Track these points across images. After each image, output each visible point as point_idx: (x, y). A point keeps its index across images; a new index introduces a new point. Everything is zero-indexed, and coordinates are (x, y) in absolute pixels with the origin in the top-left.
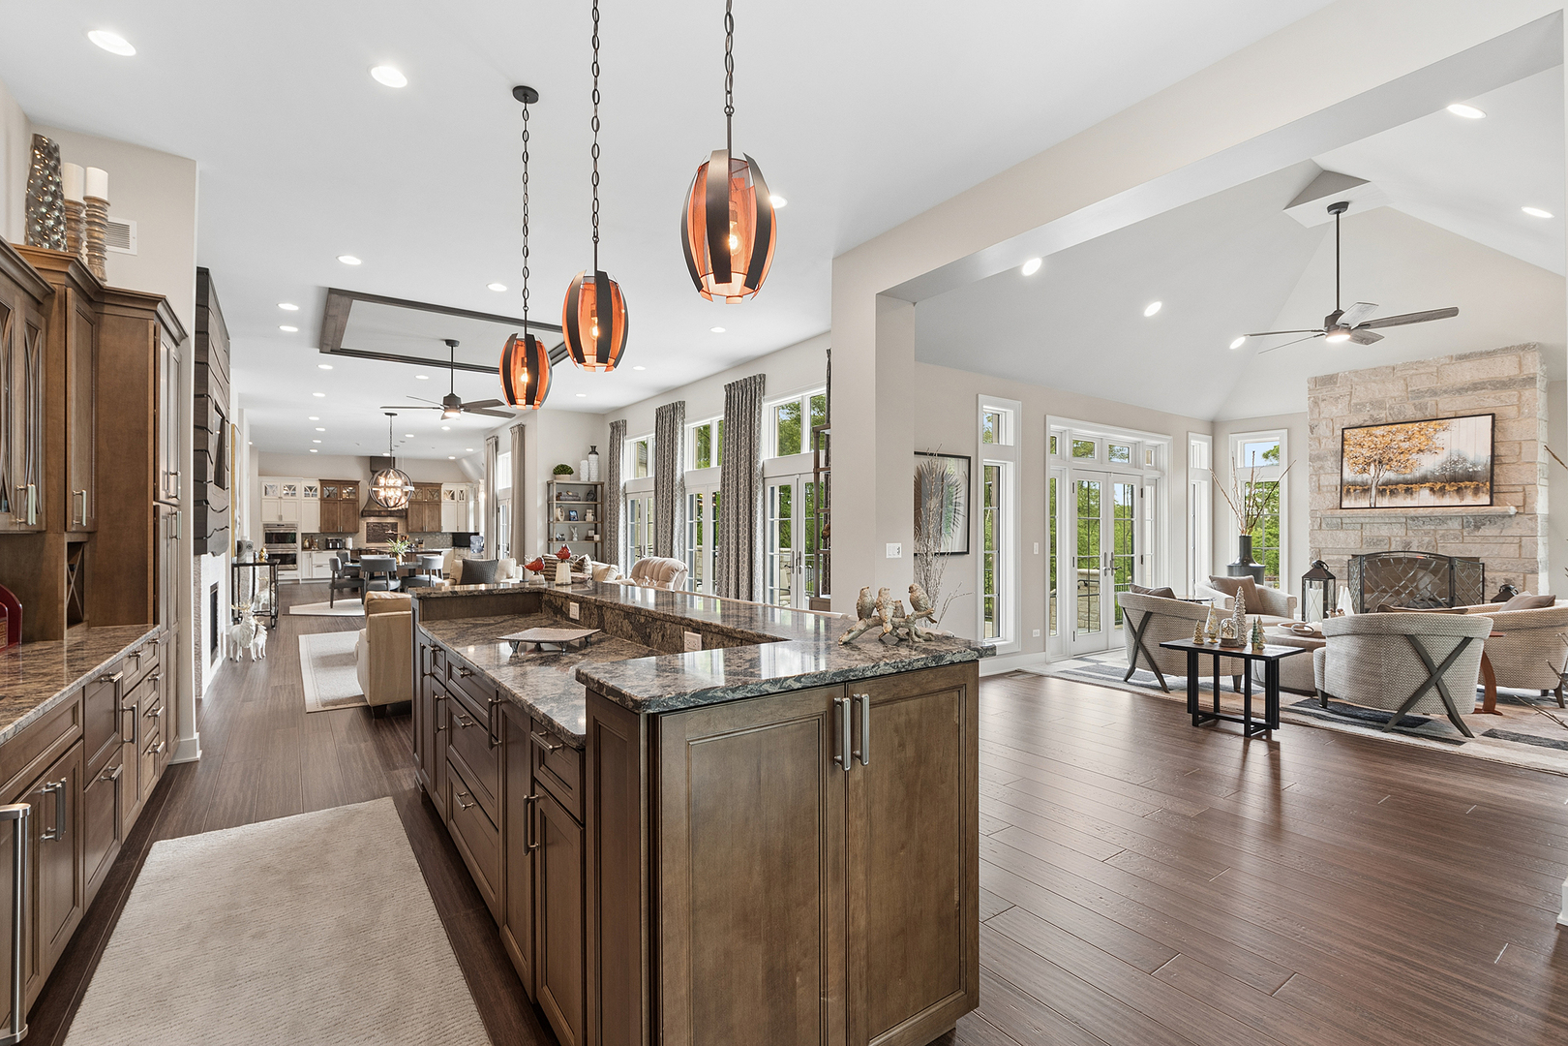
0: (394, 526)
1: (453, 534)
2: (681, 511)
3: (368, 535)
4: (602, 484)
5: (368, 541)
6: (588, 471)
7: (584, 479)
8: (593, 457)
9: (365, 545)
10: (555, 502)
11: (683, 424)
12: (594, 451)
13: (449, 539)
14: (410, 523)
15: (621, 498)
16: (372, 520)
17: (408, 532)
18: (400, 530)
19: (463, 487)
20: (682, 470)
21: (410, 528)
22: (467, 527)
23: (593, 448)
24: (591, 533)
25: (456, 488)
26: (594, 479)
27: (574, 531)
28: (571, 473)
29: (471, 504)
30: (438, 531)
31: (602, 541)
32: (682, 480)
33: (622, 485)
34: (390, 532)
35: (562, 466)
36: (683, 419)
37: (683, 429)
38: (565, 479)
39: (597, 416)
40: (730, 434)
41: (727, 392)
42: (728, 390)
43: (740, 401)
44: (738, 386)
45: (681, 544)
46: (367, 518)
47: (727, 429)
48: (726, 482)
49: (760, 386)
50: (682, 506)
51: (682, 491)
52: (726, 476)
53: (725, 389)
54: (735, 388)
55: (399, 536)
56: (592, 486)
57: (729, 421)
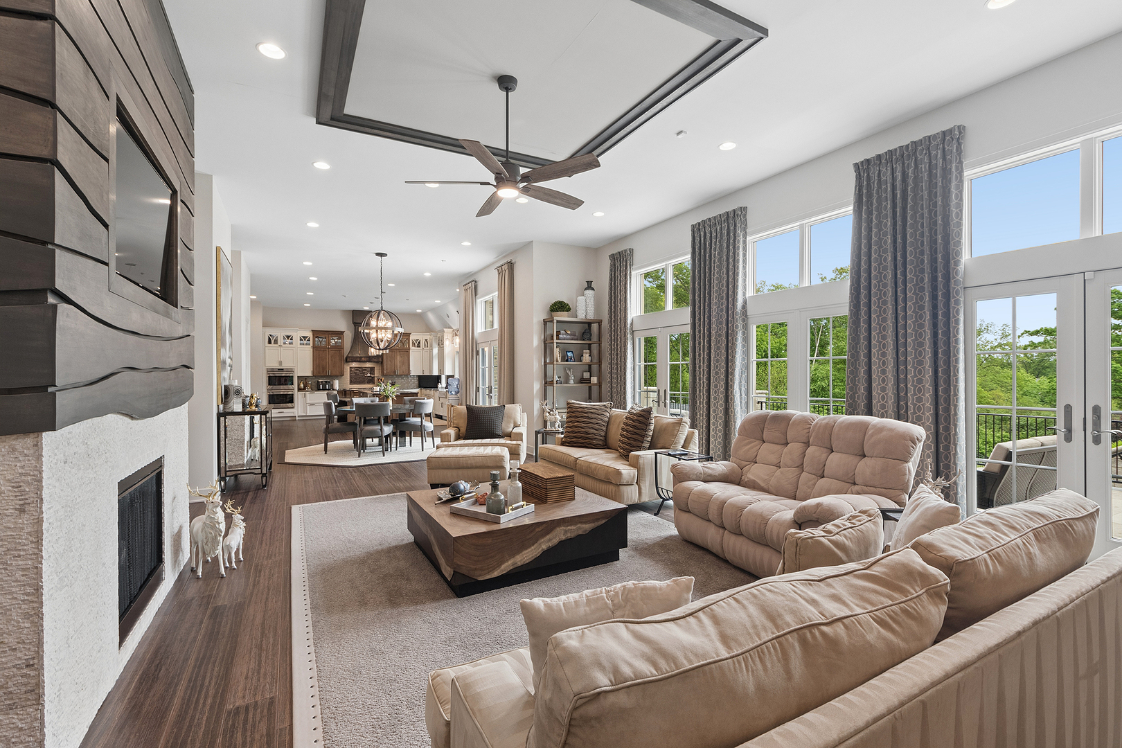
0: (372, 370)
1: (419, 376)
2: (743, 346)
3: (351, 378)
4: (600, 322)
5: (351, 382)
6: (585, 307)
7: (581, 316)
8: (589, 292)
9: (349, 387)
10: (555, 341)
11: (745, 236)
12: (589, 286)
13: (416, 381)
14: (385, 367)
15: (629, 336)
16: (354, 365)
17: (383, 375)
18: (377, 374)
19: (427, 337)
20: (744, 294)
21: (385, 372)
22: (431, 370)
23: (589, 283)
24: (586, 375)
25: (421, 337)
26: (591, 316)
27: (570, 373)
28: (569, 310)
29: (435, 351)
30: (407, 374)
31: (600, 384)
32: (744, 307)
33: (629, 321)
34: (369, 375)
35: (560, 302)
36: (745, 229)
37: (745, 242)
38: (563, 316)
39: (590, 250)
40: (874, 230)
41: (859, 173)
42: (863, 169)
43: (899, 178)
44: (894, 157)
45: (743, 389)
46: (350, 363)
47: (864, 225)
48: (863, 300)
49: (944, 148)
50: (744, 340)
51: (744, 320)
52: (863, 292)
53: (852, 169)
54: (883, 161)
55: (376, 379)
56: (587, 325)
57: (870, 213)
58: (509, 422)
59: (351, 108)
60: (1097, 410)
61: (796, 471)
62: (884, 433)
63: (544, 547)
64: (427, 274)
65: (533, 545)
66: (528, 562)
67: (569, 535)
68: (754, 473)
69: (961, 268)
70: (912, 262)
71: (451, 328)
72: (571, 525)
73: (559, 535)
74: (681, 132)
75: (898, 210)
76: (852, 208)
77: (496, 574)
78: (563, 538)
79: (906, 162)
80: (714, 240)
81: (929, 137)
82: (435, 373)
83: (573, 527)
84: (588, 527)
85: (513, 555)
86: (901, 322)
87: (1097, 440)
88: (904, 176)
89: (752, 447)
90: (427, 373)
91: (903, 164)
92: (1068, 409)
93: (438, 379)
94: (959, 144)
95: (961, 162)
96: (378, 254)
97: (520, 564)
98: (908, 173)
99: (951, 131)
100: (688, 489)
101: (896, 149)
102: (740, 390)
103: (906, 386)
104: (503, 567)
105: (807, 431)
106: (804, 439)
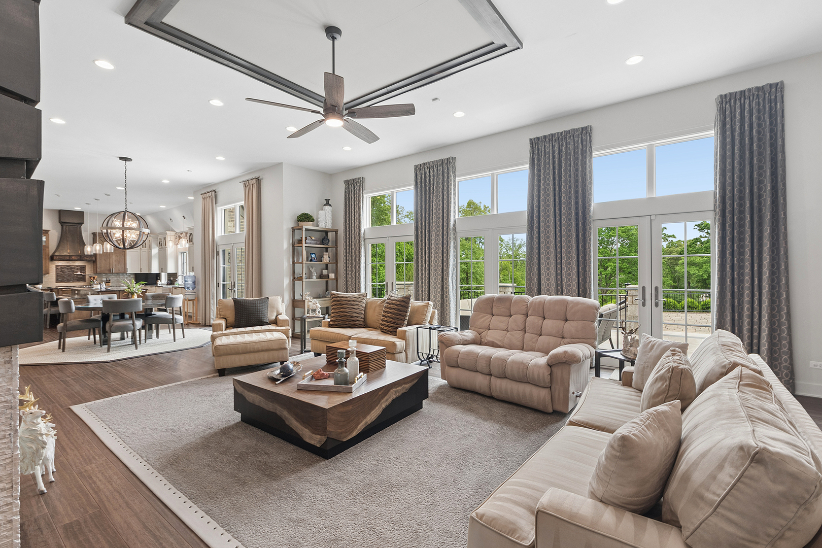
0: (83, 268)
1: (137, 274)
3: (57, 276)
4: (336, 232)
5: (57, 281)
6: (325, 219)
7: (322, 226)
8: (327, 208)
9: (54, 285)
10: (304, 245)
11: (455, 177)
12: (327, 203)
14: (100, 266)
15: (362, 243)
16: (60, 263)
17: (96, 273)
18: (89, 272)
20: (454, 217)
21: (98, 270)
23: (327, 201)
24: (325, 272)
26: (329, 227)
27: (313, 270)
28: (313, 221)
29: (155, 251)
30: (124, 272)
31: (336, 279)
32: (454, 225)
33: (362, 232)
34: (79, 273)
35: (306, 214)
36: (454, 173)
37: (454, 181)
38: (307, 225)
39: (327, 175)
40: (542, 182)
41: (532, 145)
42: (534, 143)
43: (557, 152)
44: (554, 138)
45: (454, 281)
46: (56, 262)
47: (536, 178)
48: (536, 225)
49: (582, 138)
50: (454, 247)
51: (454, 234)
52: (536, 219)
53: (528, 143)
54: (547, 140)
55: (87, 277)
56: (324, 233)
57: (539, 171)
58: (272, 312)
59: (171, 19)
60: (656, 289)
61: (521, 333)
62: (580, 306)
63: (384, 406)
64: (166, 181)
65: (377, 406)
66: (374, 420)
67: (398, 394)
68: (490, 336)
69: (592, 208)
70: (564, 202)
71: (173, 231)
72: (399, 387)
73: (392, 395)
74: (436, 99)
75: (556, 171)
76: (528, 166)
77: (354, 434)
78: (394, 397)
79: (561, 143)
80: (432, 178)
81: (574, 130)
82: (155, 270)
83: (400, 388)
84: (408, 386)
85: (365, 417)
86: (559, 239)
87: (657, 305)
88: (560, 151)
89: (486, 319)
90: (145, 271)
91: (559, 143)
92: (644, 288)
93: (157, 276)
94: (590, 136)
95: (591, 147)
96: (121, 158)
97: (369, 422)
98: (562, 149)
99: (586, 128)
100: (457, 351)
101: (555, 134)
102: (452, 281)
103: (562, 277)
104: (359, 427)
105: (526, 306)
106: (524, 312)
